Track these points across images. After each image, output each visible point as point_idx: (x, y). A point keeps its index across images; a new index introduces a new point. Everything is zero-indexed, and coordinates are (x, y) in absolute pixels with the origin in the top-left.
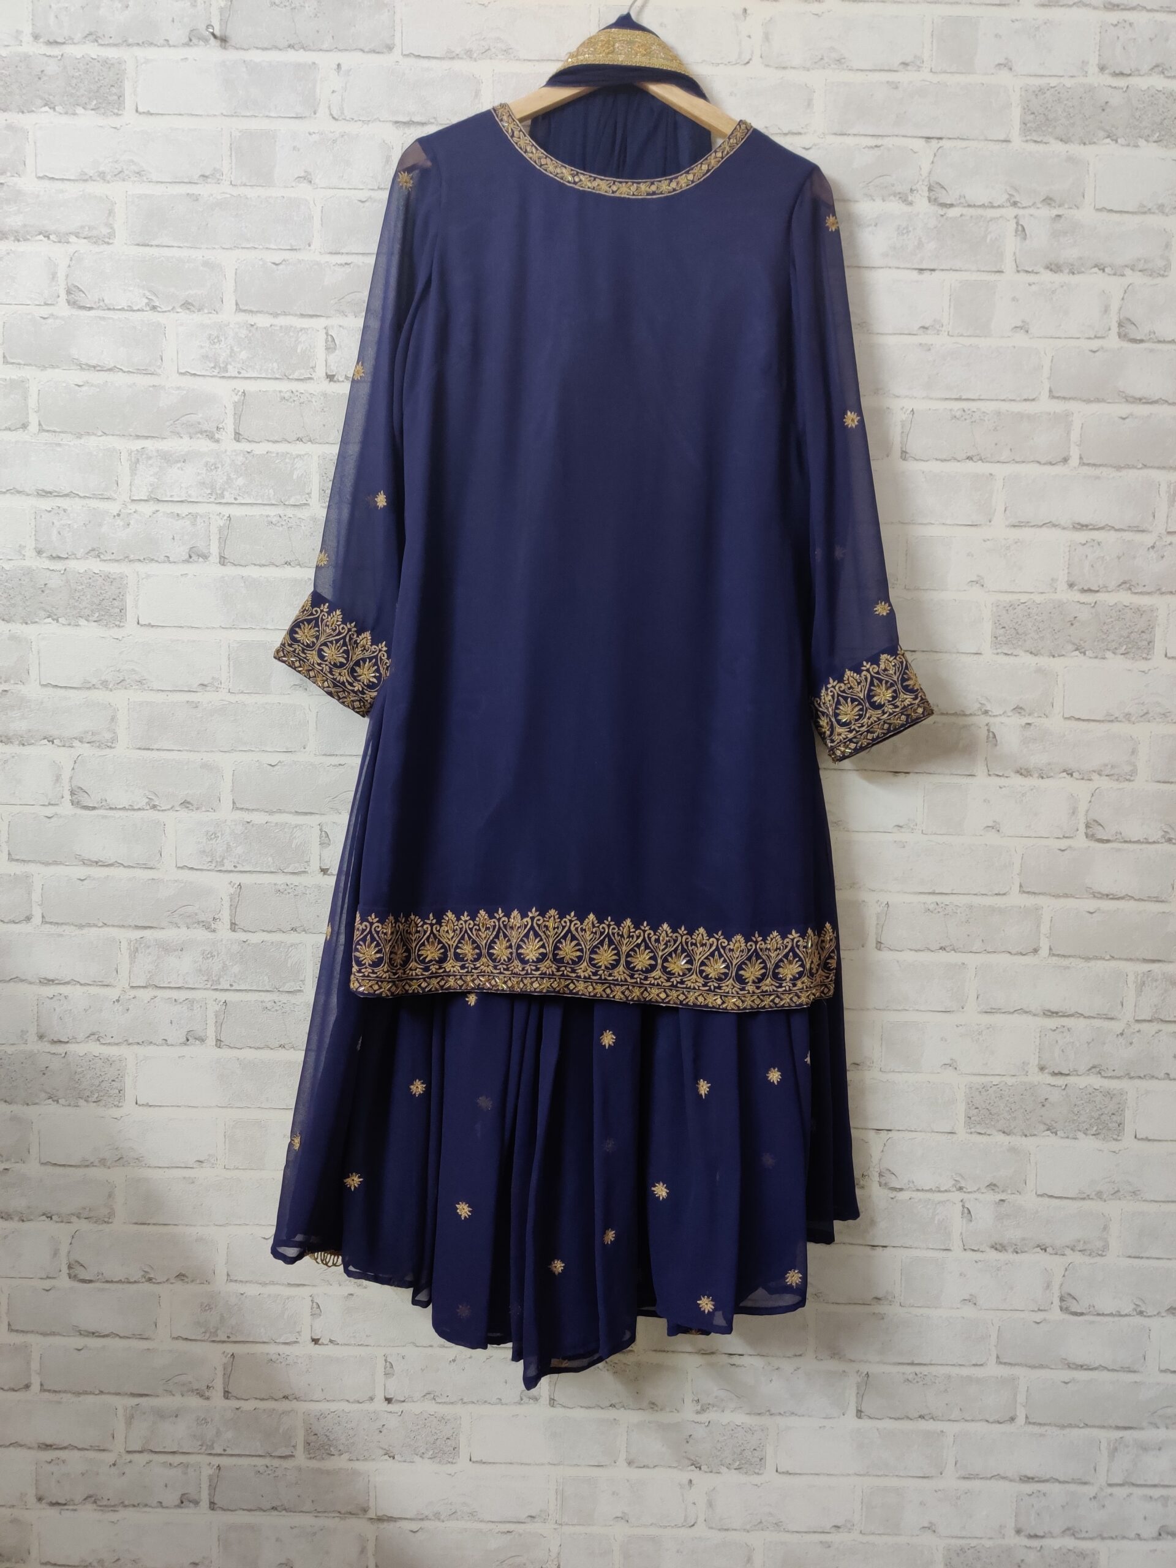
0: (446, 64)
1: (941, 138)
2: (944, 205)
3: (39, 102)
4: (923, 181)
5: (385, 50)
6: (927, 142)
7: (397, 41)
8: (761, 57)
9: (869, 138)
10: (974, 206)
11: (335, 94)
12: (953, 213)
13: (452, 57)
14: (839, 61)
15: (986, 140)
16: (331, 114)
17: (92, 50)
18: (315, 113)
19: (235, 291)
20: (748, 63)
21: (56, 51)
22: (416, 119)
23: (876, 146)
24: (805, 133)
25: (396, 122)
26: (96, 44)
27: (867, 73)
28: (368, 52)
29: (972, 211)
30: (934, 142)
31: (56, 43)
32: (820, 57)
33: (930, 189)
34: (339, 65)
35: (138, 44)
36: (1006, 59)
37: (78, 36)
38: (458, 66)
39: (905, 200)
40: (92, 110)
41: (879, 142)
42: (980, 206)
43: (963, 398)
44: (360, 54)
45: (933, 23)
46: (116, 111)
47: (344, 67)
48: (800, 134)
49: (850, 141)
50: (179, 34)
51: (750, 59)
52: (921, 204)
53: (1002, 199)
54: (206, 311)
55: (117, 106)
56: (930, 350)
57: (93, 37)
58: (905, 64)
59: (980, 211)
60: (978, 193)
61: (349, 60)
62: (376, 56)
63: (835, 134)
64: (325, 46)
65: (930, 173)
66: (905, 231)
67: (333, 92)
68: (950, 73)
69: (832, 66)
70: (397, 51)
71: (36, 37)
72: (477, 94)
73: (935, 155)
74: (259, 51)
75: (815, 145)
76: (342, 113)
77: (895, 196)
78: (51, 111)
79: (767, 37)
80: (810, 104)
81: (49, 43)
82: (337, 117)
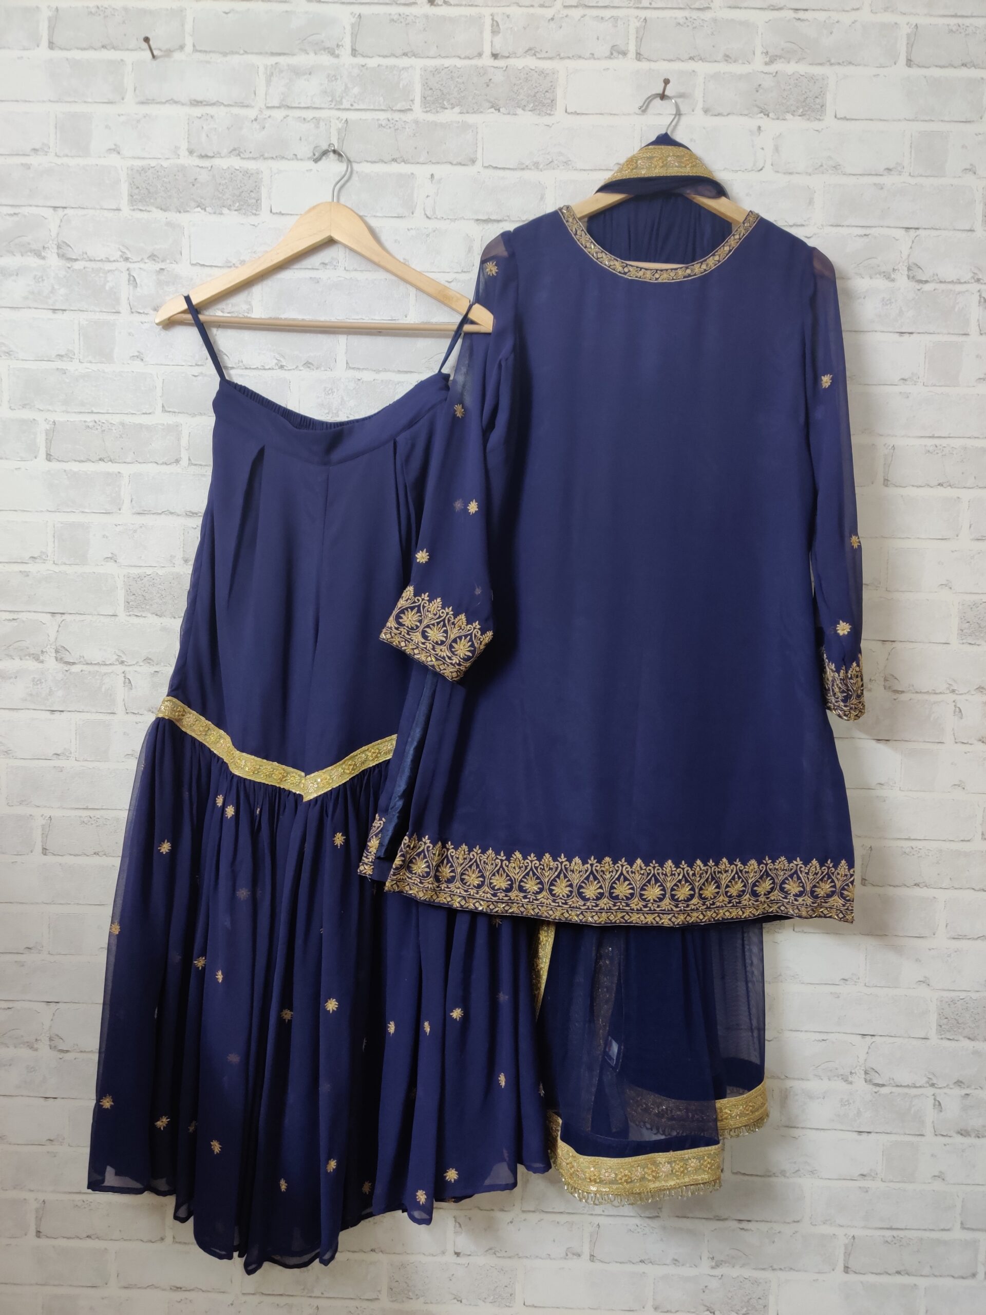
0: (518, 174)
1: (917, 229)
2: (920, 282)
3: (193, 204)
4: (903, 262)
5: (469, 163)
6: (906, 231)
7: (479, 155)
8: (772, 165)
9: (860, 229)
10: (945, 282)
11: (428, 198)
12: (927, 287)
13: (523, 168)
14: (836, 168)
15: (955, 230)
16: (426, 214)
17: (236, 163)
18: (413, 213)
19: (346, 353)
20: (761, 169)
21: (206, 163)
22: (493, 217)
23: (865, 235)
24: (807, 225)
25: (477, 220)
26: (239, 157)
27: (858, 177)
28: (455, 165)
29: (943, 286)
30: (912, 232)
31: (207, 156)
32: (820, 164)
33: (909, 269)
34: (432, 175)
35: (272, 158)
36: (971, 165)
37: (225, 152)
38: (528, 175)
39: (888, 277)
40: (236, 210)
41: (867, 231)
42: (949, 282)
43: (936, 436)
44: (449, 166)
45: (911, 136)
46: (254, 212)
47: (436, 177)
48: (803, 225)
49: (844, 231)
50: (305, 150)
51: (763, 167)
52: (902, 281)
53: (968, 276)
54: (323, 369)
55: (255, 207)
56: (908, 397)
57: (236, 152)
58: (889, 170)
59: (950, 286)
60: (948, 271)
61: (441, 171)
62: (463, 167)
63: (832, 225)
64: (421, 160)
65: (909, 255)
66: (888, 302)
67: (428, 196)
68: (926, 176)
69: (830, 171)
70: (479, 163)
71: (191, 152)
72: (542, 198)
73: (913, 242)
74: (369, 164)
75: (815, 234)
76: (434, 213)
77: (880, 274)
78: (203, 211)
79: (777, 149)
80: (811, 202)
81: (202, 157)
82: (430, 216)
